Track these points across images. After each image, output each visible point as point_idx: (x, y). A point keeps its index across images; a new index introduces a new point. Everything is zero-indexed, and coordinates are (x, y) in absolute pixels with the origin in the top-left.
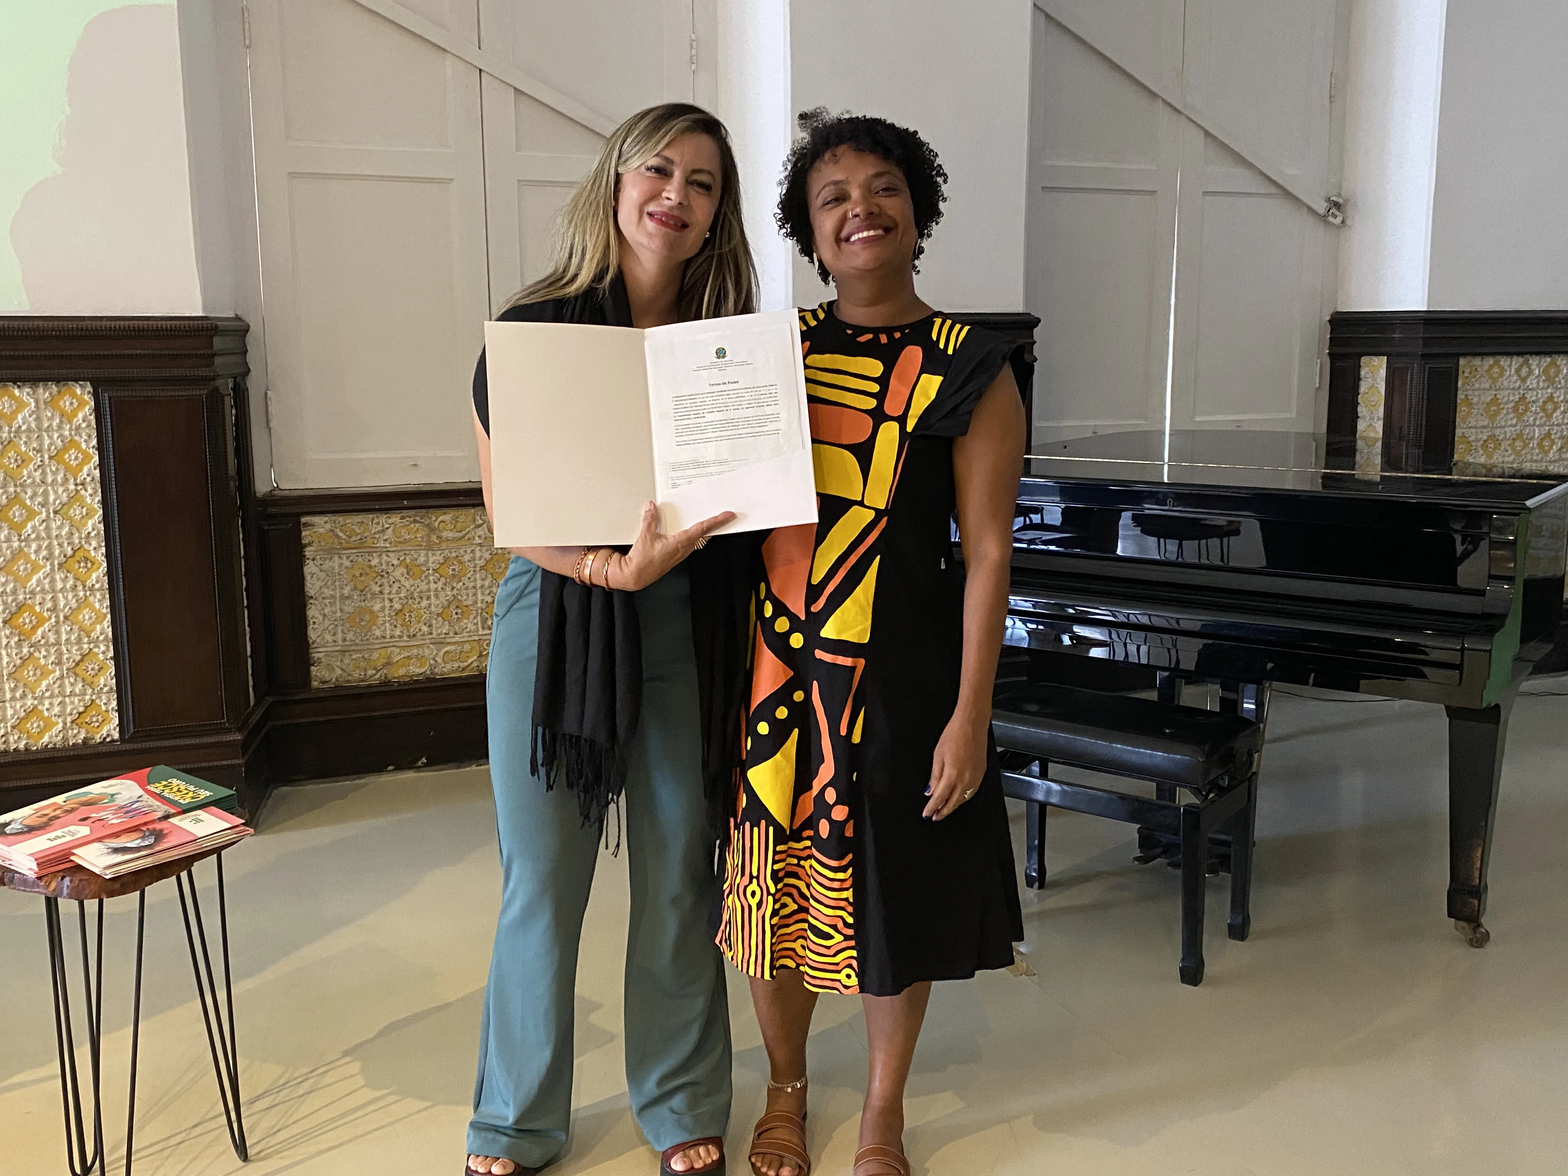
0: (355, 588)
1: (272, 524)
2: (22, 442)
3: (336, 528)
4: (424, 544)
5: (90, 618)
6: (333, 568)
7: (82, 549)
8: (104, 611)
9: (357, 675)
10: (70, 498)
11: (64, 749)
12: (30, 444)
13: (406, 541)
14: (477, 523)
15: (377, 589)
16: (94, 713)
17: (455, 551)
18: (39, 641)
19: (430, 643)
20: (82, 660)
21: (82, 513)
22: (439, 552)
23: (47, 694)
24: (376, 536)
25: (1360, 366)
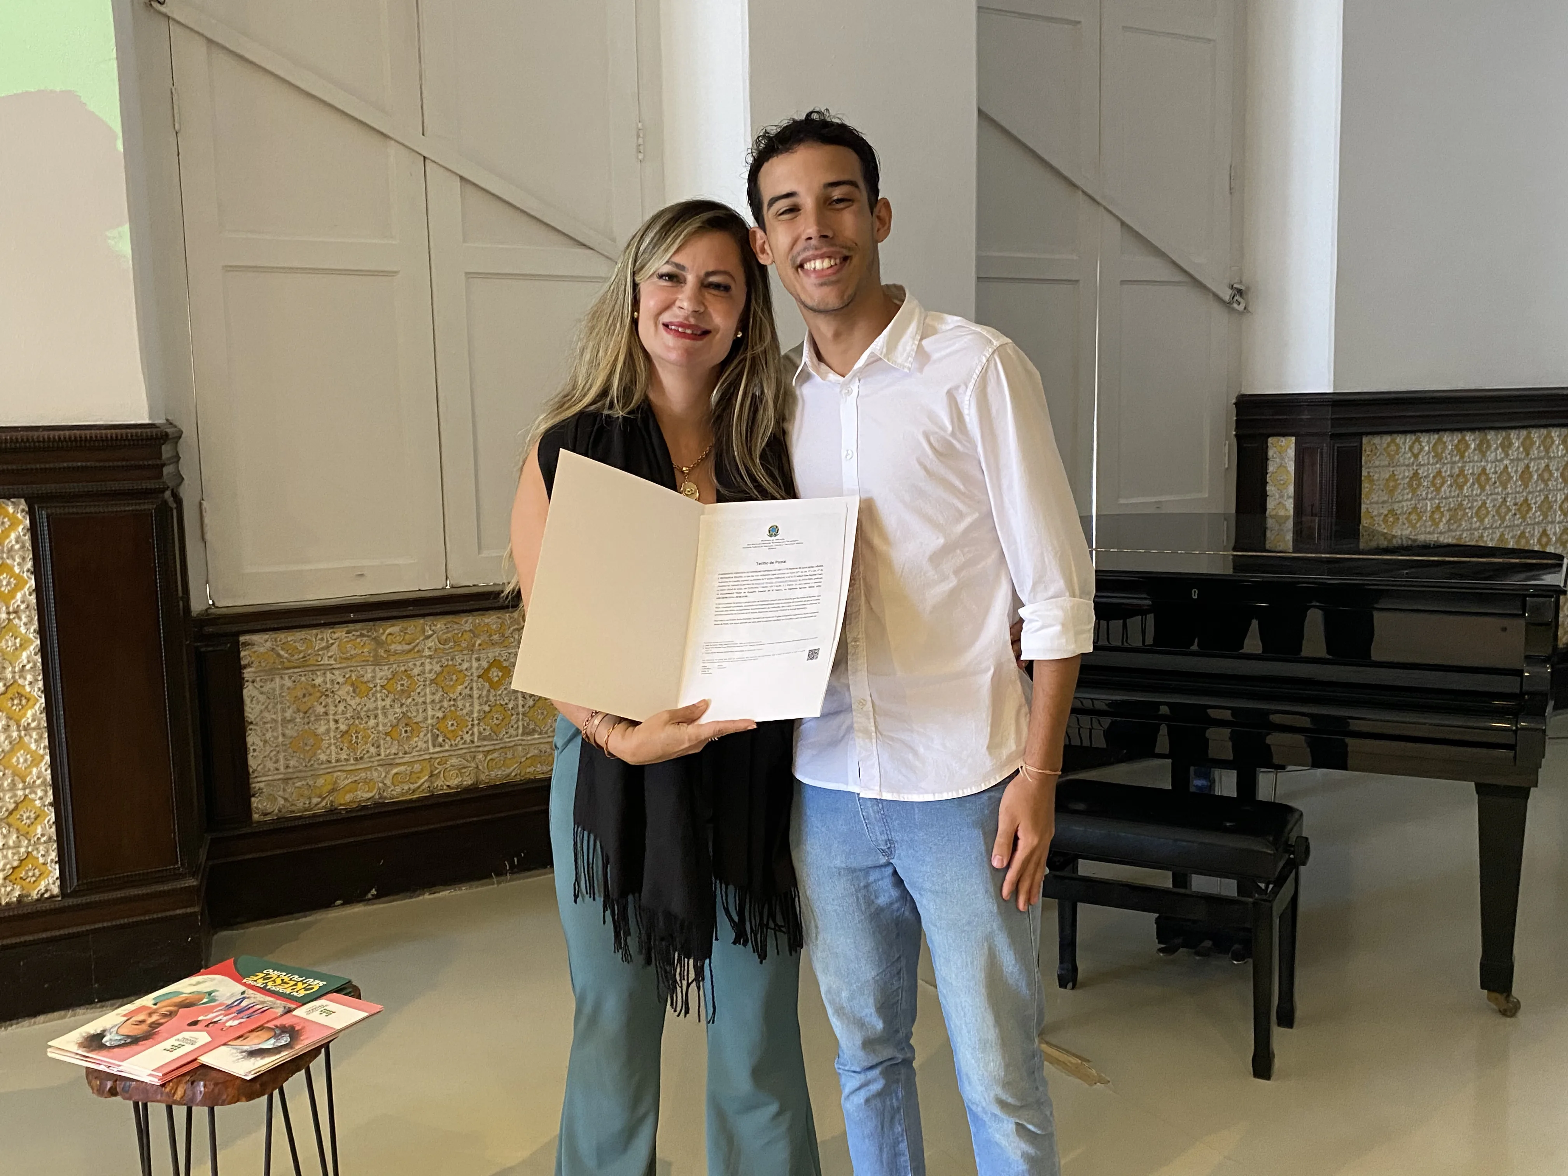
0: (299, 710)
1: (210, 646)
3: (277, 646)
4: (371, 659)
5: (26, 761)
6: (274, 690)
7: (15, 685)
8: (41, 752)
9: (301, 804)
13: (352, 657)
14: (426, 634)
15: (321, 710)
16: (30, 866)
17: (404, 665)
20: (16, 808)
22: (386, 667)
24: (320, 653)
25: (1267, 447)
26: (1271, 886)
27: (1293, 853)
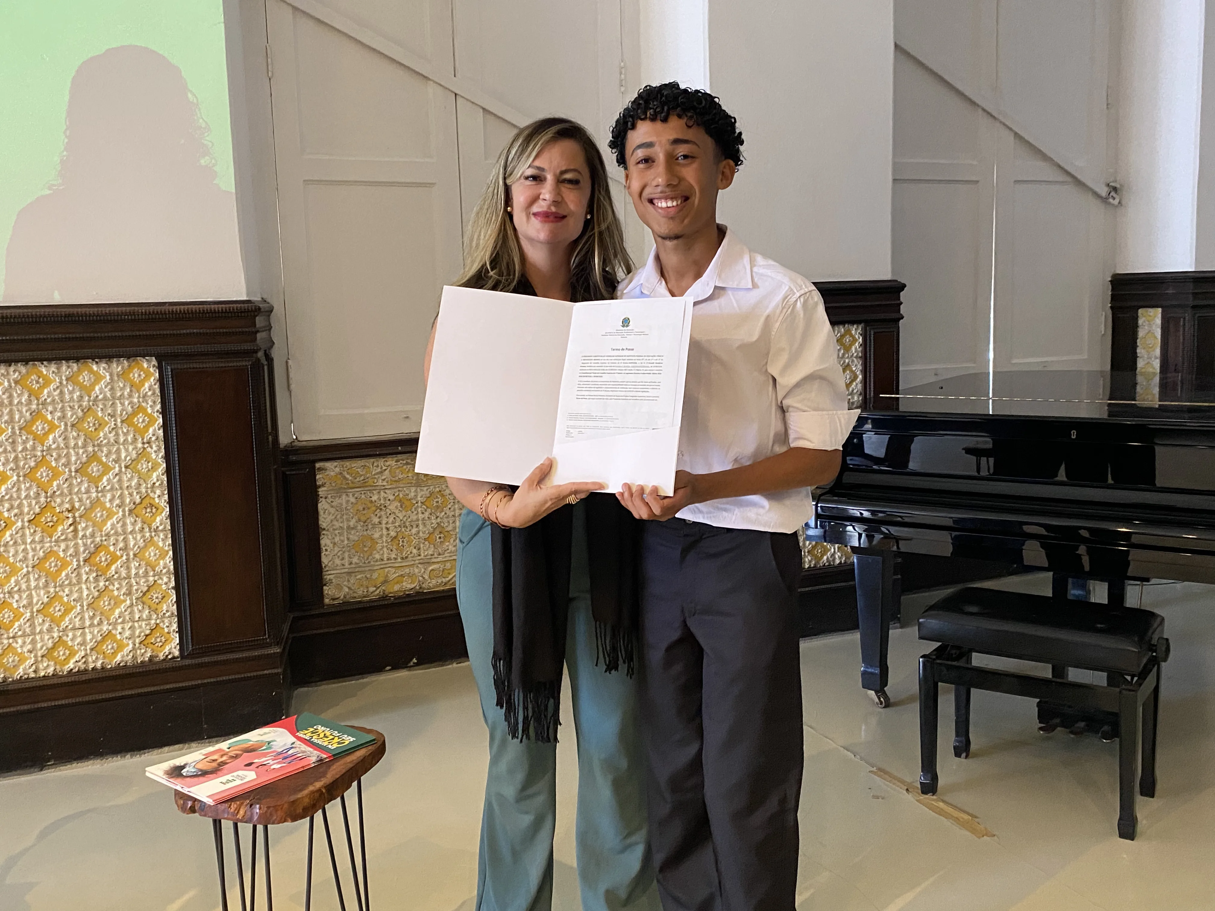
0: (359, 520)
1: (293, 470)
2: (99, 409)
3: (344, 471)
4: (414, 482)
5: (155, 555)
6: (342, 504)
7: (148, 498)
8: (166, 548)
9: (361, 592)
10: (138, 455)
11: (134, 666)
12: (106, 410)
13: (399, 480)
15: (376, 520)
16: (158, 634)
17: (439, 487)
18: (113, 576)
19: (420, 563)
20: (148, 591)
21: (148, 467)
22: (425, 489)
23: (120, 620)
24: (376, 476)
25: (1138, 317)
26: (1136, 679)
27: (1155, 652)
